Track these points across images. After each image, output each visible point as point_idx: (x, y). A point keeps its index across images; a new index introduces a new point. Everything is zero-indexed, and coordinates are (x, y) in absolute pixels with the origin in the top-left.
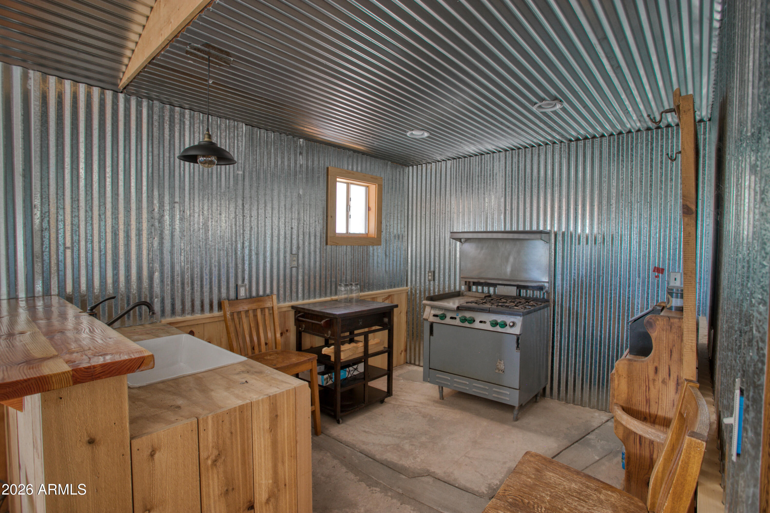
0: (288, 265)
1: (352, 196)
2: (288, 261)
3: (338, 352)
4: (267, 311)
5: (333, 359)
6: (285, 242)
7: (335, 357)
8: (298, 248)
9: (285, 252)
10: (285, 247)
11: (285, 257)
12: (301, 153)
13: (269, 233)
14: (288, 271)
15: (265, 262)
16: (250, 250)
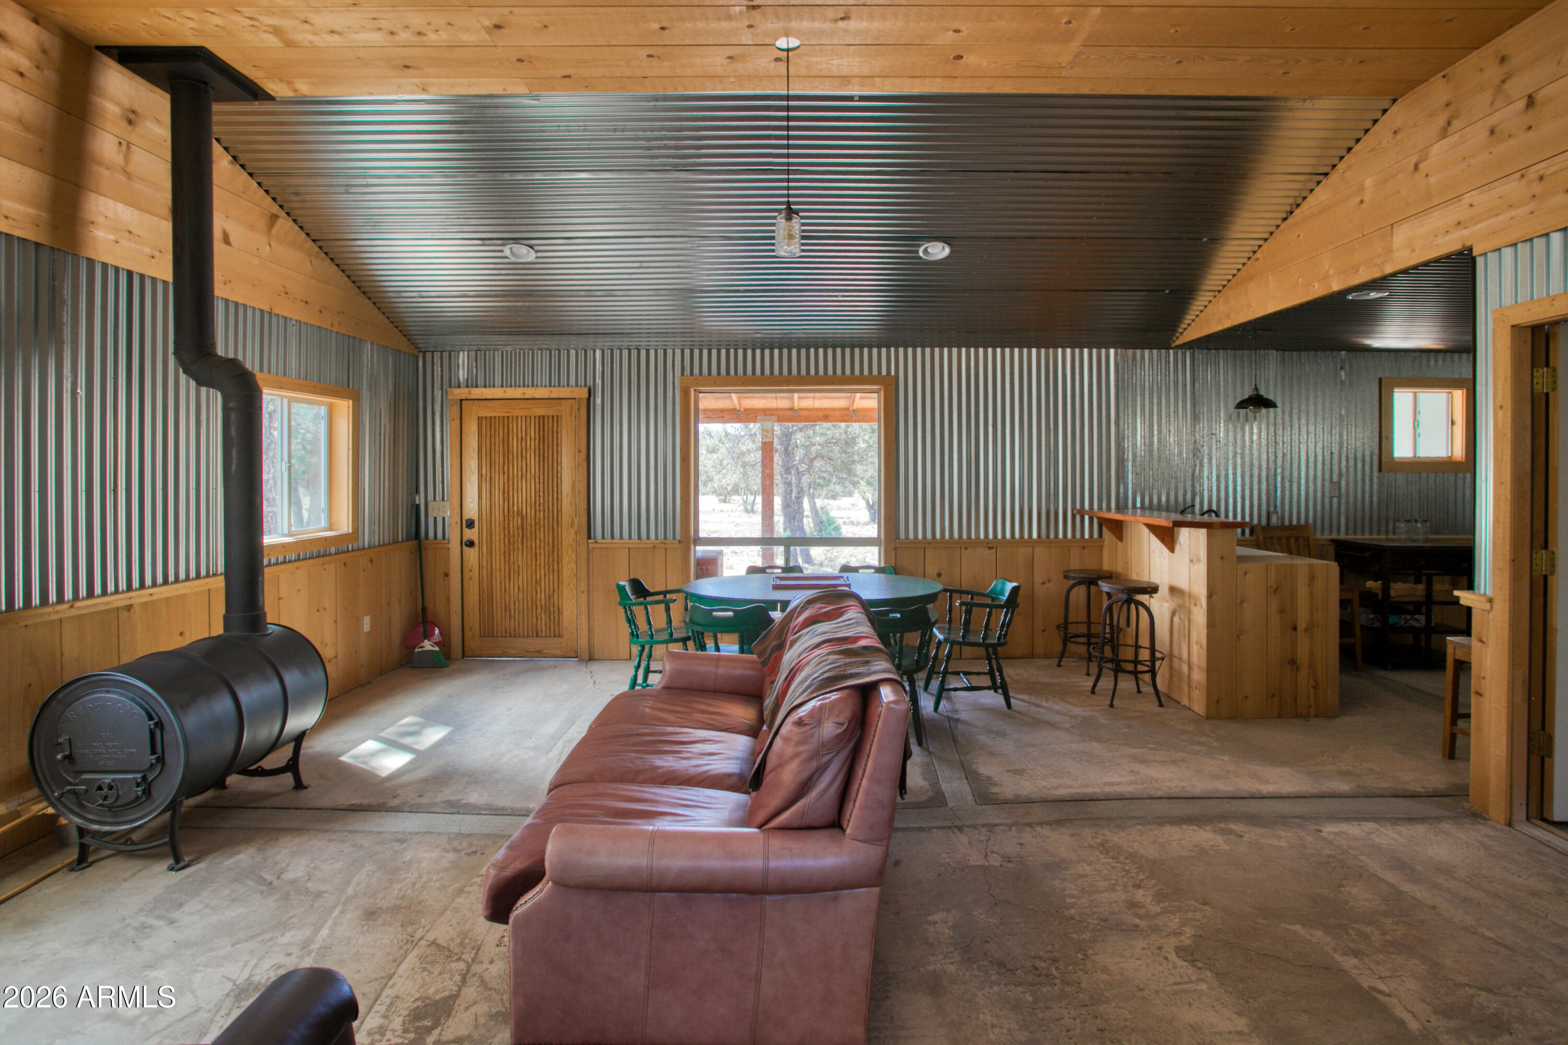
0: (1327, 495)
1: (1421, 407)
2: (1327, 490)
3: (1386, 589)
4: (1301, 540)
5: (1380, 597)
6: (1323, 468)
7: (1383, 593)
8: (1340, 475)
9: (1323, 480)
10: (1323, 474)
11: (1323, 485)
12: (1342, 368)
13: (1303, 458)
14: (1327, 500)
15: (1299, 490)
16: (1283, 478)
